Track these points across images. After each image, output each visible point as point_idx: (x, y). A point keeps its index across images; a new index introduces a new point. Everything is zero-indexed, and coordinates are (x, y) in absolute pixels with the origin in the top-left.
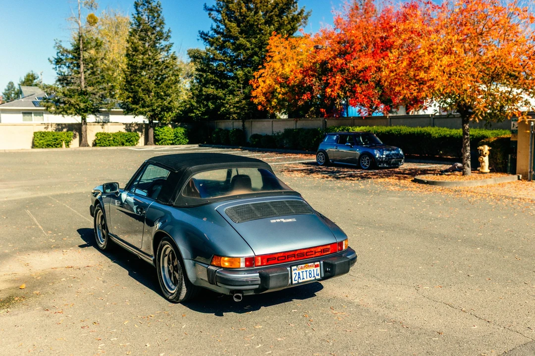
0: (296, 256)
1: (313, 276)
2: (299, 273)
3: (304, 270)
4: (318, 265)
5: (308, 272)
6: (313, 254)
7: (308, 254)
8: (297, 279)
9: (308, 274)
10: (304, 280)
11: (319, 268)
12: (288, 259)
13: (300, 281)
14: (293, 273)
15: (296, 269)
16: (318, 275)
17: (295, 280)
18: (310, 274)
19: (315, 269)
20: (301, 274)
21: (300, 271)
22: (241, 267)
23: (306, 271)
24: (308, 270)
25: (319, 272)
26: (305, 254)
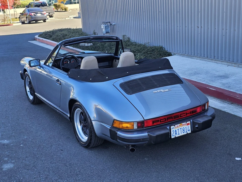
0: (173, 118)
1: (185, 131)
2: (176, 130)
3: (179, 128)
4: (189, 123)
5: (182, 129)
6: (185, 115)
7: (181, 116)
8: (174, 134)
9: (182, 131)
10: (179, 135)
11: (190, 126)
12: (167, 120)
13: (177, 136)
14: (172, 130)
15: (174, 128)
16: (189, 131)
17: (173, 136)
18: (183, 130)
19: (187, 126)
20: (177, 131)
21: (177, 129)
22: (134, 128)
23: (181, 129)
24: (182, 127)
25: (190, 128)
26: (179, 116)
